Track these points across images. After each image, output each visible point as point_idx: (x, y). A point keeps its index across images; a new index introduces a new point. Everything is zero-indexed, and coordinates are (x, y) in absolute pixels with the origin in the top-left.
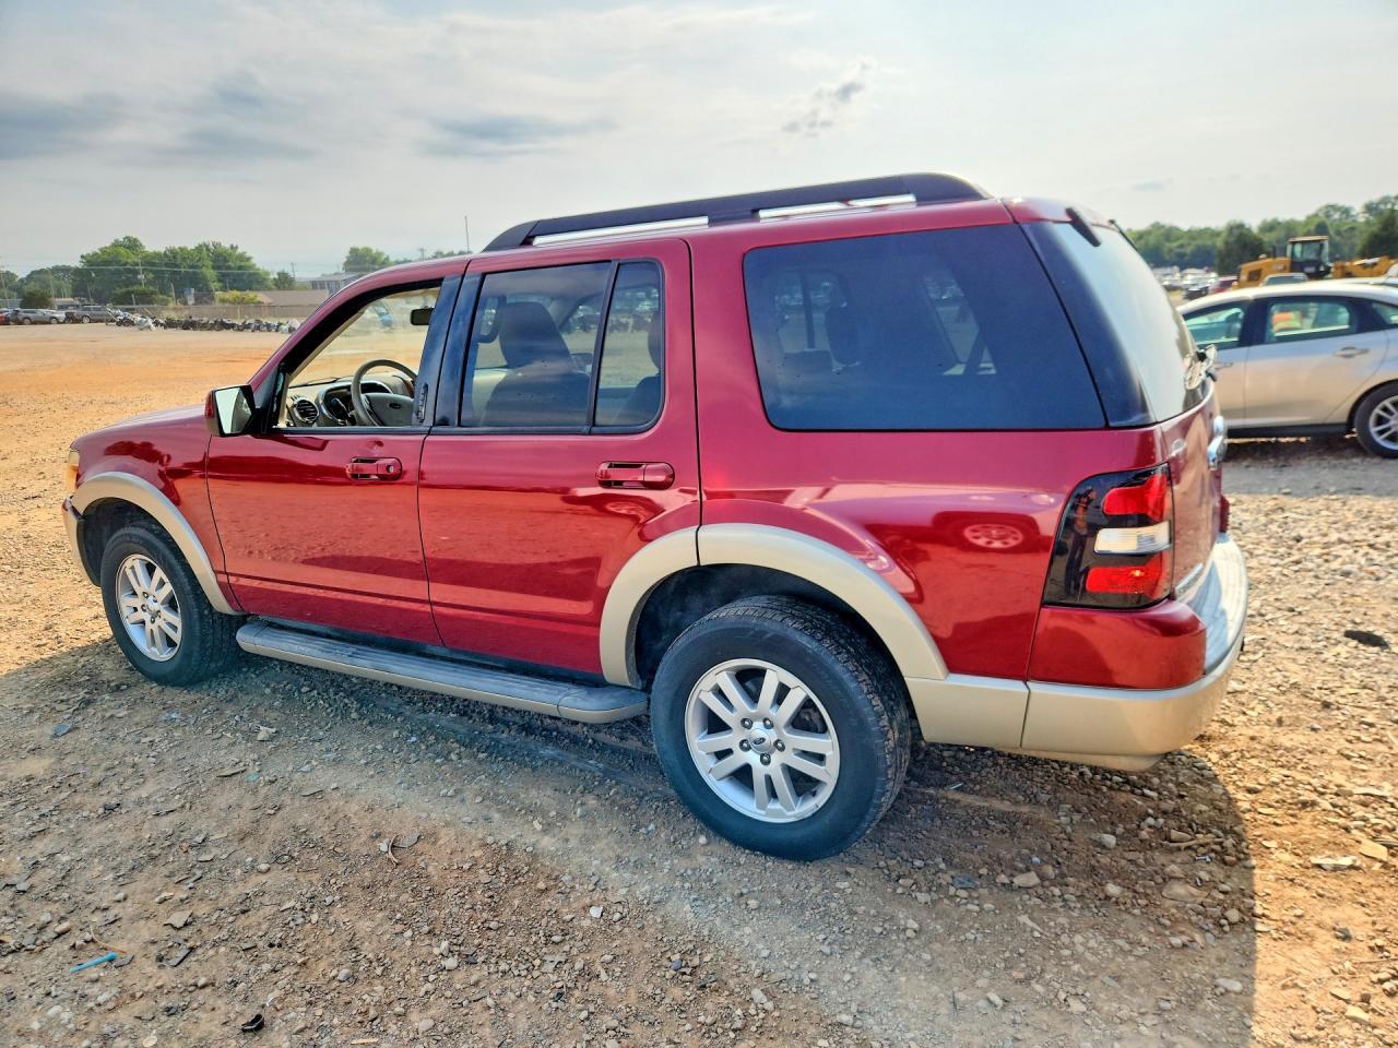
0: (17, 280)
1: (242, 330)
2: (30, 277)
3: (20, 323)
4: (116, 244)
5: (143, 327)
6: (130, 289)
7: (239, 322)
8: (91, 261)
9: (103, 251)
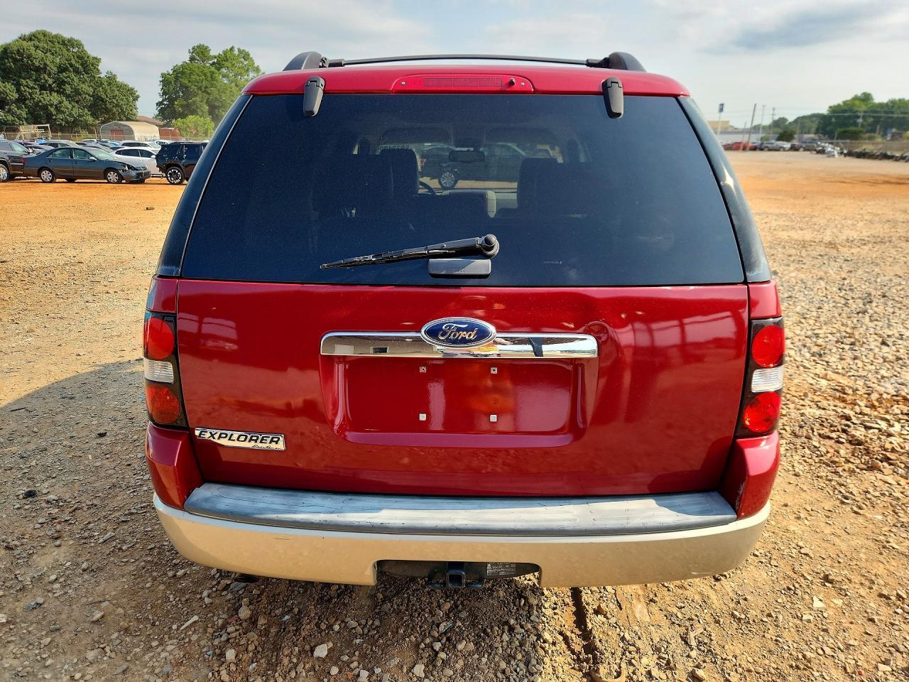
0: (787, 123)
1: (898, 160)
2: (796, 121)
3: (762, 149)
4: (856, 98)
5: (831, 155)
6: (847, 129)
7: (898, 154)
8: (835, 110)
9: (845, 103)
